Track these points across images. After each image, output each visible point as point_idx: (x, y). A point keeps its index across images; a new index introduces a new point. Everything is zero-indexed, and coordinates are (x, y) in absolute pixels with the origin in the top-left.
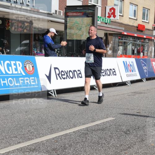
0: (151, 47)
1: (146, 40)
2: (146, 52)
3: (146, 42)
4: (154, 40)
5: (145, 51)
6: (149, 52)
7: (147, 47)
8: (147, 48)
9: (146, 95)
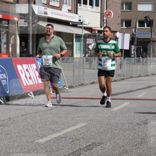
0: (13, 37)
1: (3, 22)
2: (5, 46)
3: (3, 27)
4: (18, 22)
5: (2, 44)
6: (10, 45)
7: (5, 35)
8: (5, 37)
9: (6, 128)
